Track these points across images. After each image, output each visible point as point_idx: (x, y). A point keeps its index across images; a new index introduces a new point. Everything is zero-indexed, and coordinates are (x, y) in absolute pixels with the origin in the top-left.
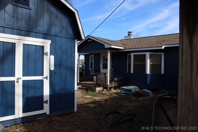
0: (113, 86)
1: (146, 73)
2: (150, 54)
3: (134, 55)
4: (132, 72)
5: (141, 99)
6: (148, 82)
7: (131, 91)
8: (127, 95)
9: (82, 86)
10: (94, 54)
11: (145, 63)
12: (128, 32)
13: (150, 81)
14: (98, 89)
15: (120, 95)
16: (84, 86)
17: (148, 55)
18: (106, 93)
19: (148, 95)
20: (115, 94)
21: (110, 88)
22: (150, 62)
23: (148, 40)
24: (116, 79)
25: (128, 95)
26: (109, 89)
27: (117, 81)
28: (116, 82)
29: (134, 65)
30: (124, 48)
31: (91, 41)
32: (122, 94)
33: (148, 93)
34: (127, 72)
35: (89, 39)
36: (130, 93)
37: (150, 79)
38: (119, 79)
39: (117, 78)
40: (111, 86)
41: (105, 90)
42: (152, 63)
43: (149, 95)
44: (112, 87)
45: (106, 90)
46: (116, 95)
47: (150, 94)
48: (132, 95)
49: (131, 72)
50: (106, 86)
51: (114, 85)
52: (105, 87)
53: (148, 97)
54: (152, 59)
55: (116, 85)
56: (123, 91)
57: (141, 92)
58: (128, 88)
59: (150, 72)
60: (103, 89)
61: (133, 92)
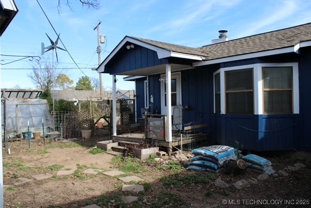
0: (182, 143)
1: (255, 114)
2: (263, 68)
3: (227, 73)
4: (223, 111)
5: (239, 184)
6: (261, 135)
7: (217, 160)
8: (207, 171)
9: (119, 144)
10: (149, 76)
11: (251, 90)
12: (220, 32)
13: (266, 133)
14: (146, 152)
15: (189, 170)
16: (123, 145)
17: (258, 69)
18: (161, 163)
19: (259, 170)
20: (179, 167)
21: (174, 149)
22: (265, 86)
23: (260, 39)
24: (190, 128)
25: (208, 169)
26: (171, 150)
27: (192, 132)
28: (188, 135)
29: (227, 95)
30: (204, 58)
31: (132, 46)
32: (194, 167)
33: (261, 166)
34: (214, 112)
35: (128, 43)
36: (213, 165)
37: (266, 128)
38: (195, 127)
39: (191, 125)
40: (177, 144)
41: (162, 153)
42: (268, 90)
43: (261, 171)
44: (179, 147)
45: (165, 153)
46: (180, 169)
47: (265, 169)
48: (217, 171)
49: (220, 111)
50: (164, 145)
51: (183, 140)
52: (163, 147)
53: (260, 177)
54: (268, 78)
55: (190, 141)
56: (198, 160)
57: (242, 164)
58: (208, 153)
59: (265, 110)
60: (160, 150)
61: (221, 162)
